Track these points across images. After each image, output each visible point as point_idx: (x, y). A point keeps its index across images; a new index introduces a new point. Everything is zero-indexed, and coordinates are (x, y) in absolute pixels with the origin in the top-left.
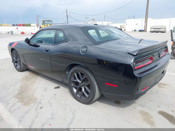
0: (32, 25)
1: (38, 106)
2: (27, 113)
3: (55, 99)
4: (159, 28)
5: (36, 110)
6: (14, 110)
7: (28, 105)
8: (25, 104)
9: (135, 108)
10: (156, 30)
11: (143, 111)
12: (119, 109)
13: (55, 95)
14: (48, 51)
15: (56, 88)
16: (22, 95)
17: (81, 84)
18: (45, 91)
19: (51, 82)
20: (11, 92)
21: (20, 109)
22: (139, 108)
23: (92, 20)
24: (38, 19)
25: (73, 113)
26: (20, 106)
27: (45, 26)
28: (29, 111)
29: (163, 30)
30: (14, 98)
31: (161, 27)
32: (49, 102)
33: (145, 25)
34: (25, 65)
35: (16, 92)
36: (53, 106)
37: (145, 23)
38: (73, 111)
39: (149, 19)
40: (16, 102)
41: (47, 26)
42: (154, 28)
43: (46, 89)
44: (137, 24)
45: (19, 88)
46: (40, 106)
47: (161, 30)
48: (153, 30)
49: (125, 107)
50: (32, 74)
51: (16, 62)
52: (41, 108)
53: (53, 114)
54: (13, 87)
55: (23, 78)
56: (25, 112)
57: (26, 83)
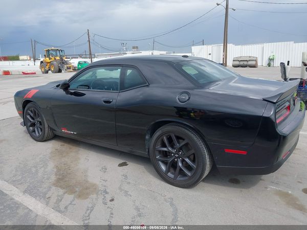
0: (21, 58)
1: (105, 197)
2: (92, 210)
3: (129, 183)
4: (247, 61)
5: (105, 204)
6: (66, 208)
7: (87, 198)
8: (79, 196)
9: (266, 188)
10: (242, 63)
11: (280, 191)
12: (241, 191)
13: (126, 176)
14: (110, 102)
15: (121, 165)
16: (65, 181)
17: (175, 154)
18: (105, 172)
19: (108, 157)
20: (44, 178)
21: (75, 205)
22: (272, 187)
23: (134, 48)
24: (34, 48)
25: (172, 204)
26: (73, 201)
27: (50, 59)
28: (92, 207)
29: (253, 63)
30: (54, 188)
31: (250, 59)
32: (120, 188)
33: (224, 55)
34: (52, 129)
35: (53, 178)
36: (131, 196)
37: (224, 52)
38: (169, 200)
39: (230, 46)
40: (62, 193)
41: (55, 59)
42: (239, 61)
43: (106, 169)
44: (210, 54)
45: (55, 170)
46: (108, 197)
47: (250, 63)
48: (237, 63)
49: (249, 188)
50: (66, 144)
51: (33, 125)
52: (112, 200)
53: (137, 209)
54: (43, 169)
55: (52, 152)
56: (88, 210)
57: (63, 160)
